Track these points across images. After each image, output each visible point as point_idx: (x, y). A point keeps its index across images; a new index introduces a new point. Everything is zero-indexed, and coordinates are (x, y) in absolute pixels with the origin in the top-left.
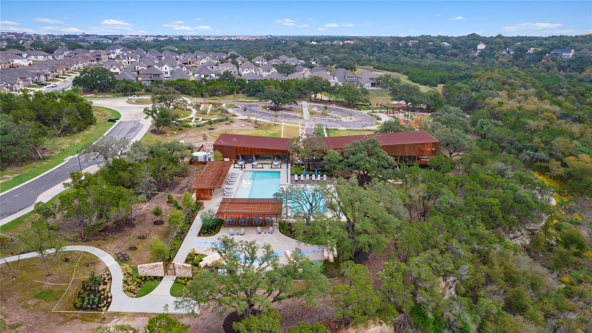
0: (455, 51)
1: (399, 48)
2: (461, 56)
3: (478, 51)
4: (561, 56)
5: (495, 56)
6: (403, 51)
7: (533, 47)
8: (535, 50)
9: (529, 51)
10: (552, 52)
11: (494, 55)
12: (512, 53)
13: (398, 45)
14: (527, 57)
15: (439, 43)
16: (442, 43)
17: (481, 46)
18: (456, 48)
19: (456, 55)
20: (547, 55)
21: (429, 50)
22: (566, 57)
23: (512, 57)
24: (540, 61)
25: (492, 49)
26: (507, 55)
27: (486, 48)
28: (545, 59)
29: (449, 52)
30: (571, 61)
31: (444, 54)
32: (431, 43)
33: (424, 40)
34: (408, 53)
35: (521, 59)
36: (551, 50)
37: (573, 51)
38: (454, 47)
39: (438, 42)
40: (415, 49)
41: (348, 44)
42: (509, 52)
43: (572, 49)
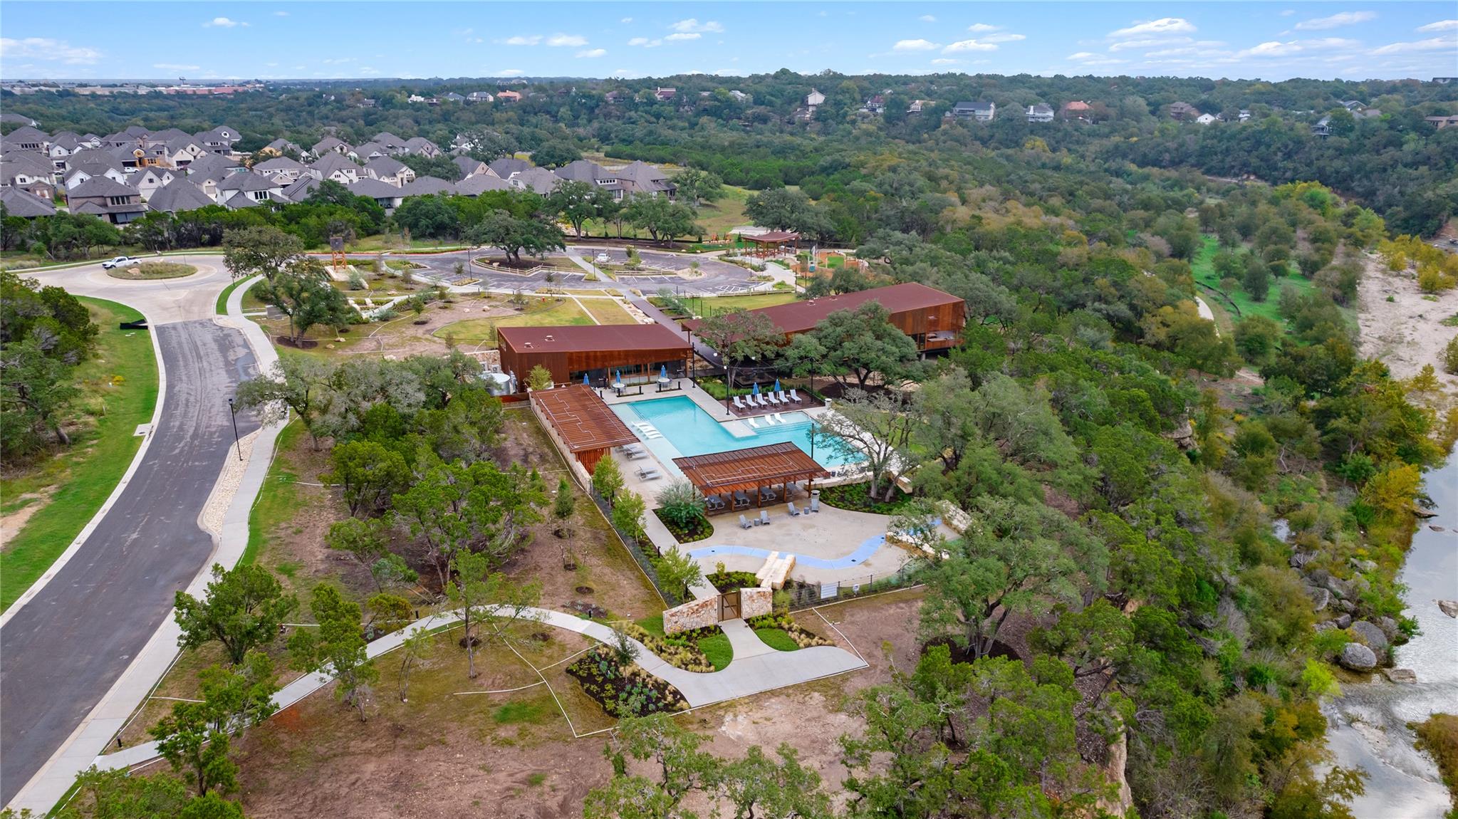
0: (761, 109)
1: (636, 106)
2: (776, 119)
3: (811, 109)
4: (974, 117)
5: (848, 119)
6: (646, 112)
7: (920, 99)
8: (924, 104)
9: (913, 107)
10: (957, 109)
11: (844, 117)
12: (880, 111)
13: (632, 99)
14: (913, 120)
15: (725, 94)
16: (731, 94)
17: (816, 99)
18: (762, 103)
19: (764, 120)
20: (948, 114)
21: (705, 110)
22: (983, 118)
23: (882, 120)
24: (938, 126)
25: (838, 104)
26: (872, 117)
27: (826, 102)
28: (947, 122)
29: (749, 112)
30: (992, 125)
31: (740, 118)
32: (706, 94)
33: (687, 87)
34: (658, 119)
35: (901, 124)
36: (954, 106)
37: (992, 105)
38: (758, 101)
39: (722, 90)
40: (672, 108)
41: (508, 99)
42: (874, 110)
43: (990, 101)
